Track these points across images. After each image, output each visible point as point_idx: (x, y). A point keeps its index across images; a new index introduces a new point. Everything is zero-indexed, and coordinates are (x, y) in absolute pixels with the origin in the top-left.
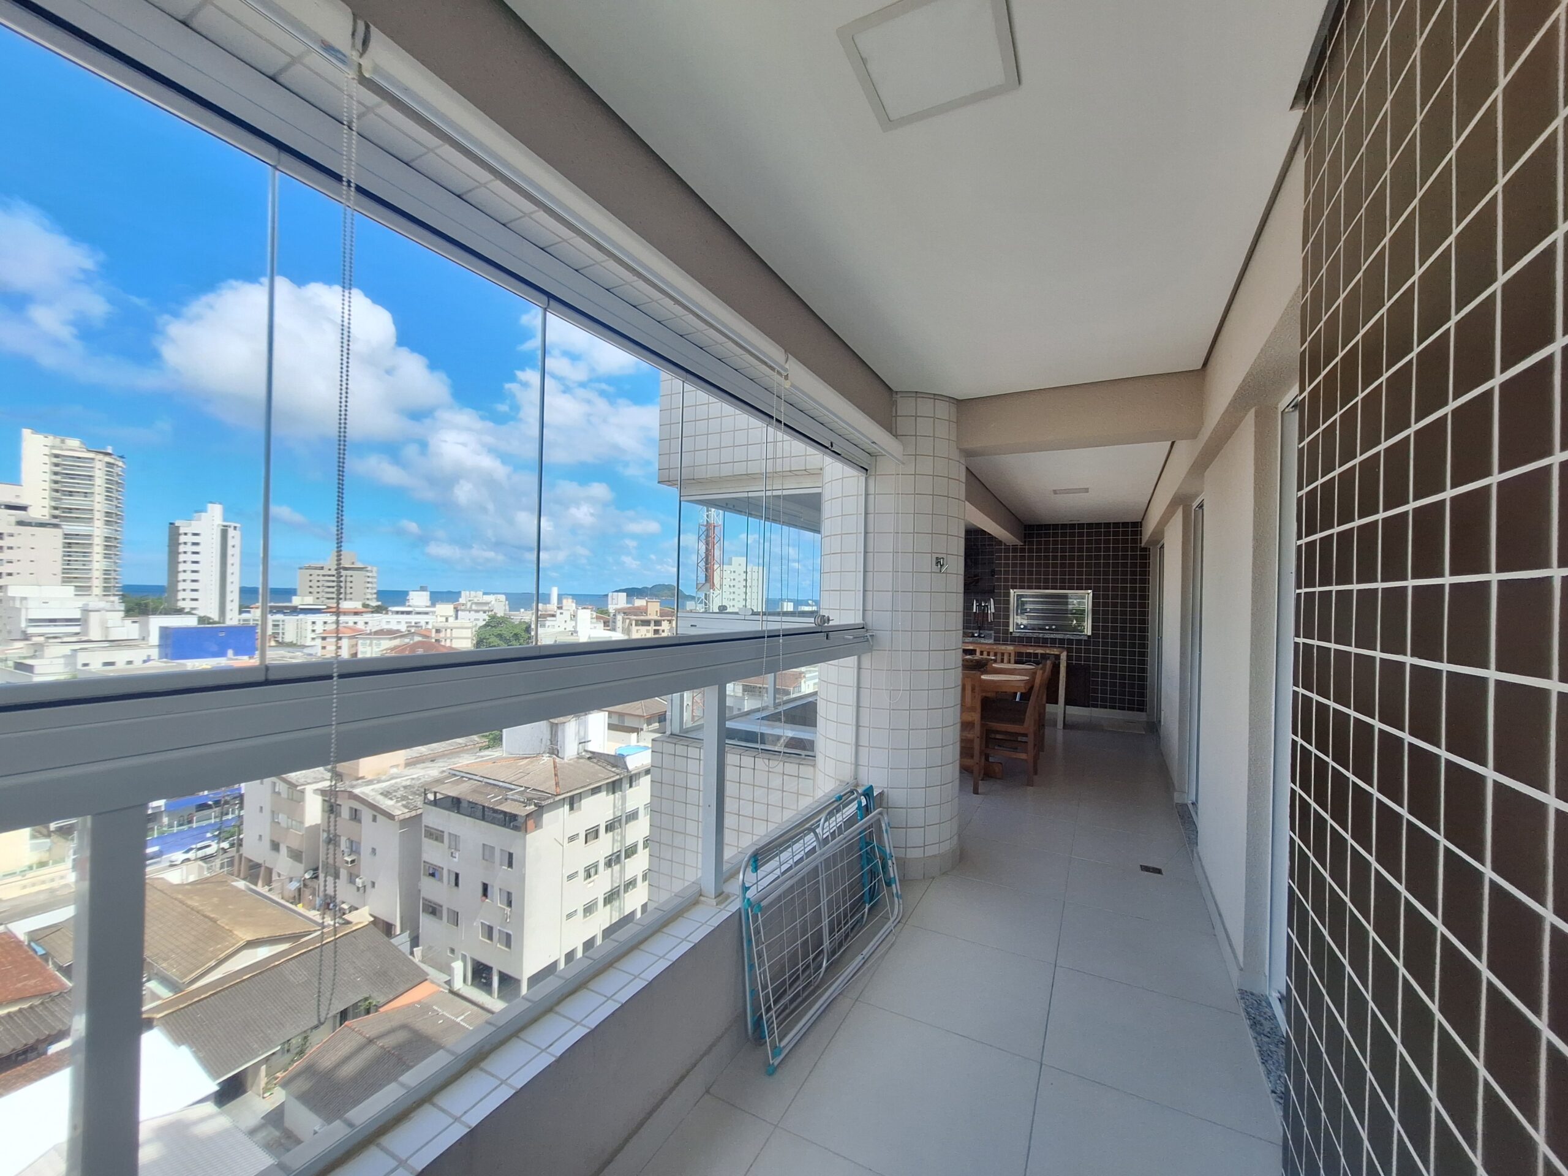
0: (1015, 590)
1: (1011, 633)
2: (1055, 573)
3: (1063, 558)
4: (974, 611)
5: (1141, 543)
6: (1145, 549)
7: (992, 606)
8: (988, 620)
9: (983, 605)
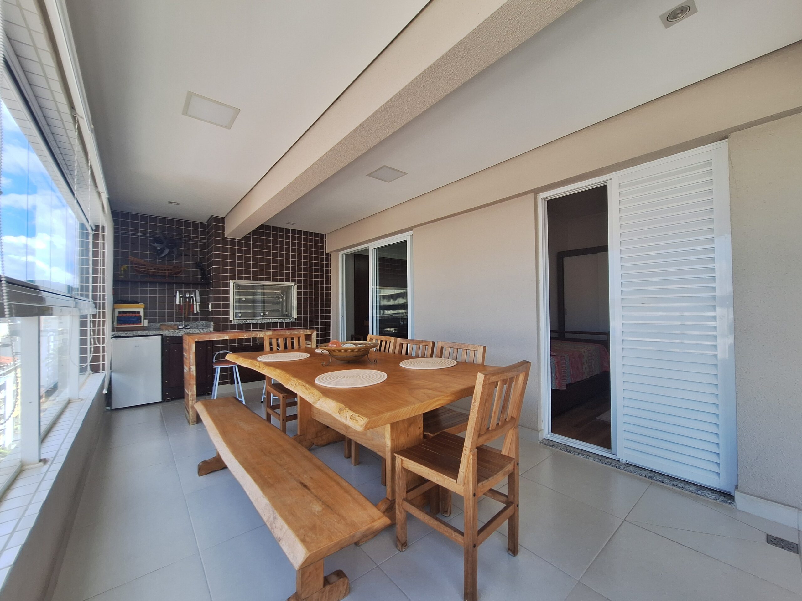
0: (234, 281)
1: (231, 321)
2: (268, 267)
3: (275, 255)
4: (178, 302)
5: (325, 250)
6: (328, 254)
7: (198, 298)
8: (193, 311)
9: (187, 296)
